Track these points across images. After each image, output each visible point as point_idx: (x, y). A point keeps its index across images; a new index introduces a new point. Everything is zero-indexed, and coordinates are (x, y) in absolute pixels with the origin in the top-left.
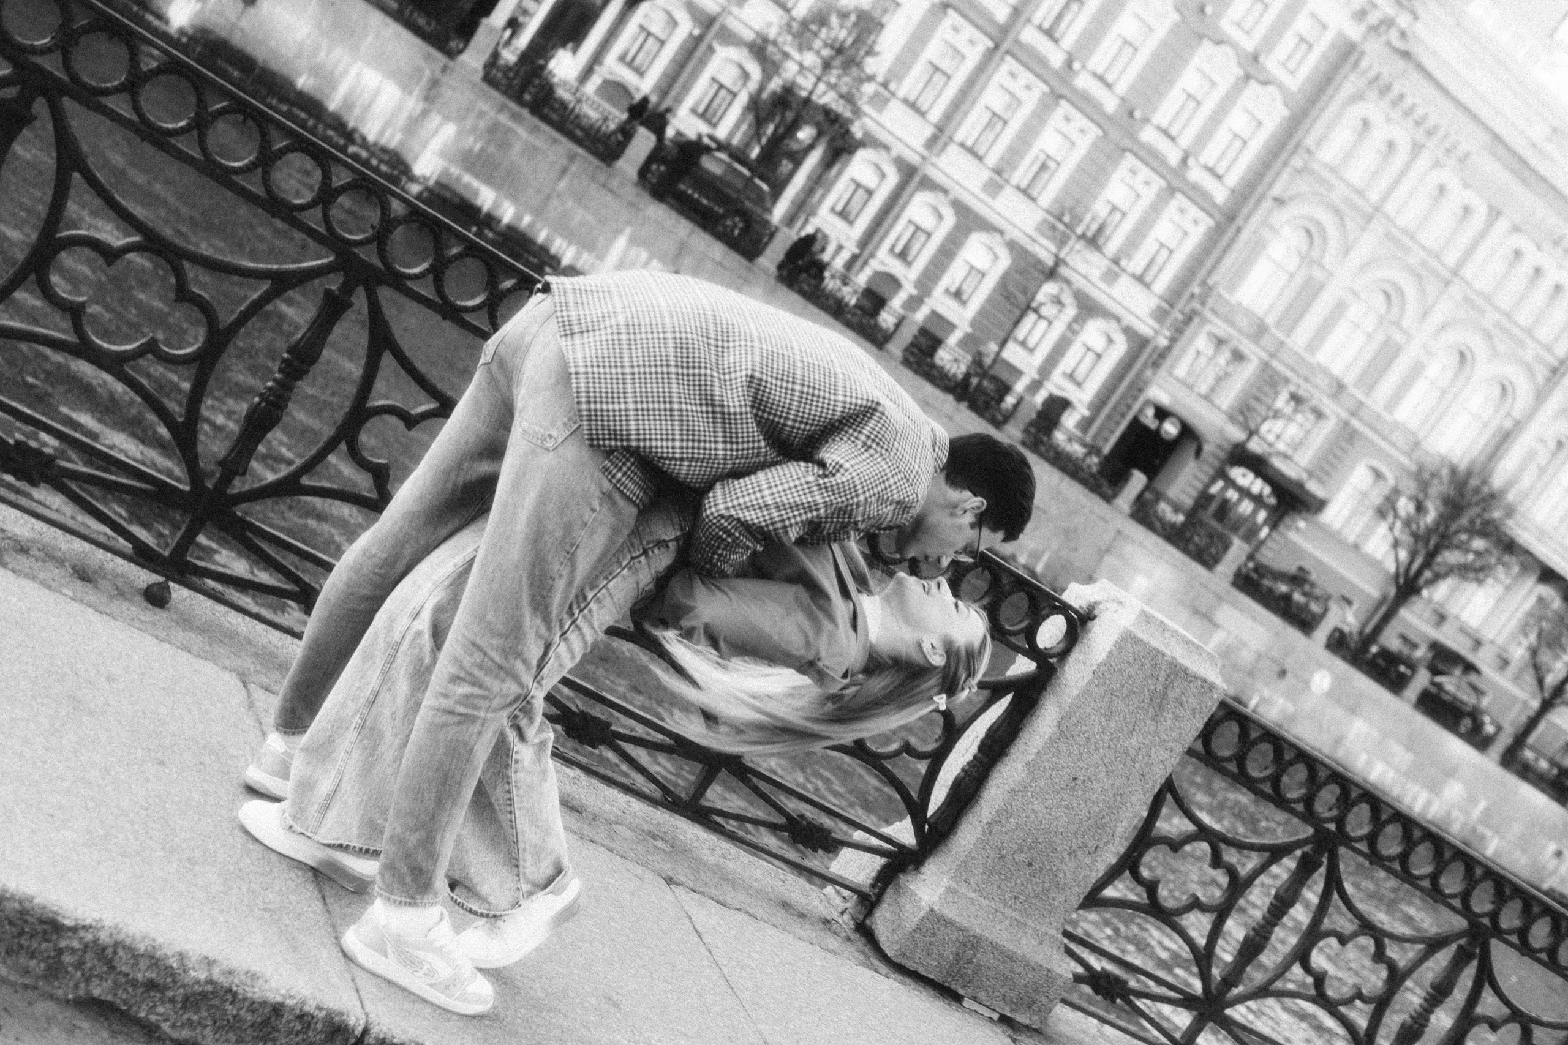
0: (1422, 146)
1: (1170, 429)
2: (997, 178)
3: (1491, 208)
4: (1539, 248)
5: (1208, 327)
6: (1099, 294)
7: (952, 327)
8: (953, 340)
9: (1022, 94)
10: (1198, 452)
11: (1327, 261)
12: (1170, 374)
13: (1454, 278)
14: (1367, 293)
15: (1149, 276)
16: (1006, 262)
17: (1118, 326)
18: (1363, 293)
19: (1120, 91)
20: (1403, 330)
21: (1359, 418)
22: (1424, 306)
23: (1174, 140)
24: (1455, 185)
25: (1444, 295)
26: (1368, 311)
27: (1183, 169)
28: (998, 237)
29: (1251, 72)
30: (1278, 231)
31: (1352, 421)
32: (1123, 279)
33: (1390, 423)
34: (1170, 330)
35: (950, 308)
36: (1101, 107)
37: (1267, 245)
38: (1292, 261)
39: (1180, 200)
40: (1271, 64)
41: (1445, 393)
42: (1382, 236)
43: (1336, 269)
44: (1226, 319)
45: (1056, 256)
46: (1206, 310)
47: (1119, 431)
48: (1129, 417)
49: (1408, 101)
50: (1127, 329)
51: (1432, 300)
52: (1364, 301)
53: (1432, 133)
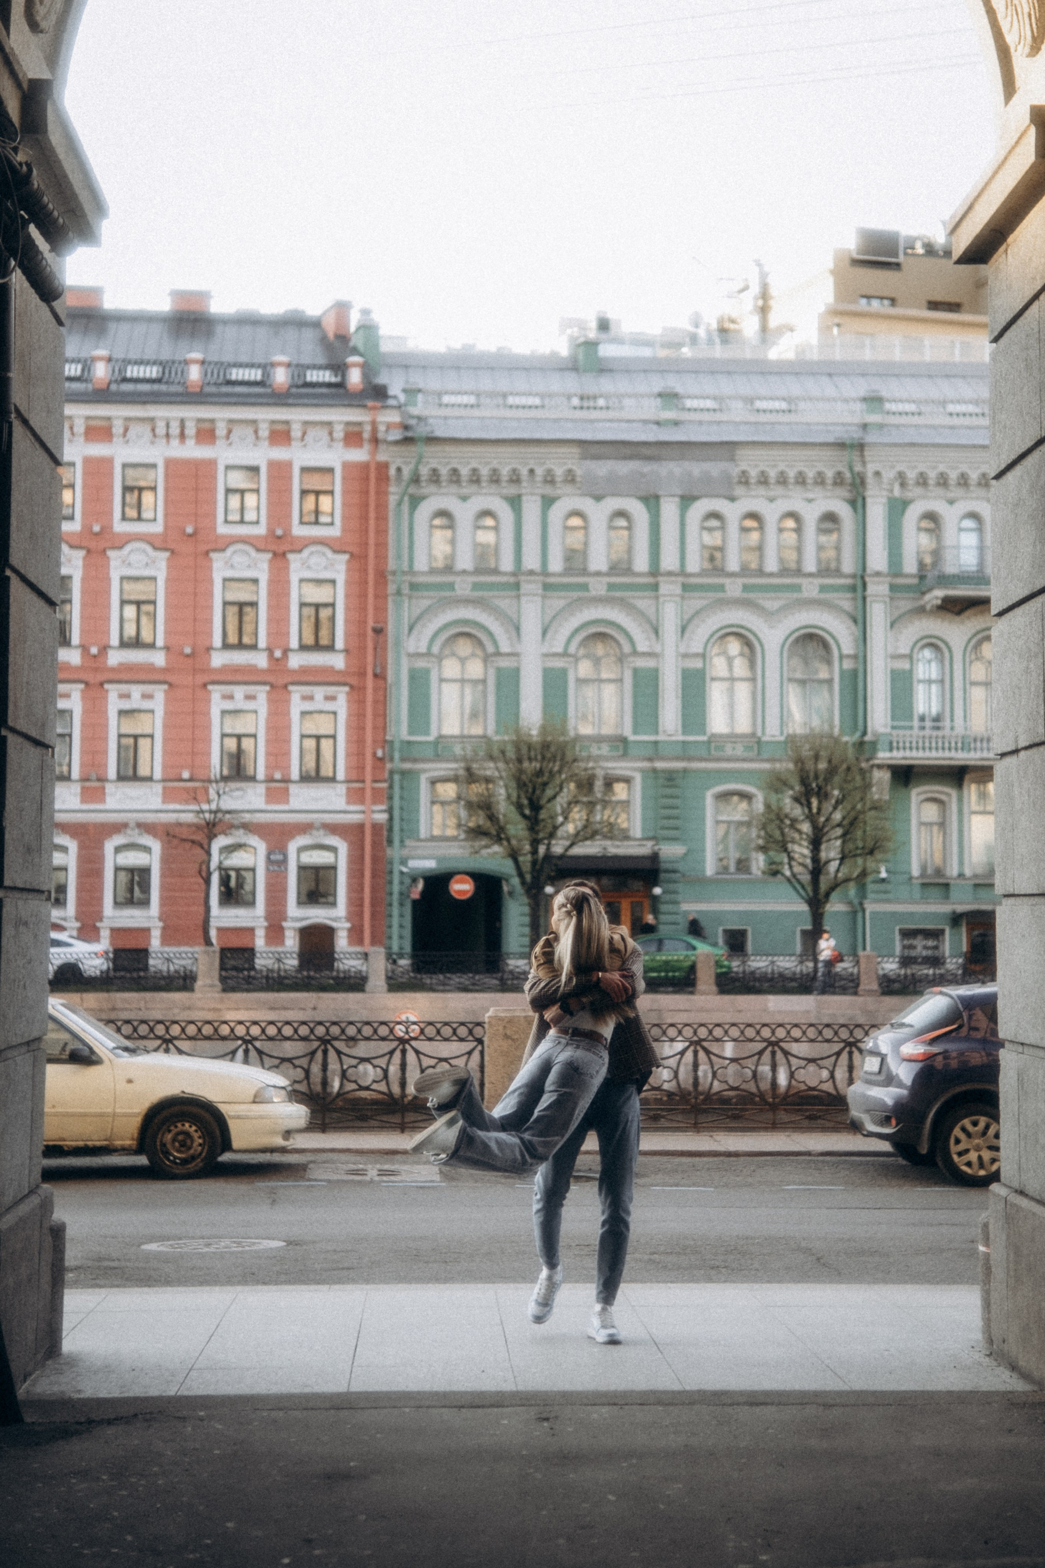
0: (519, 496)
2: (88, 784)
3: (643, 499)
4: (732, 499)
5: (424, 776)
6: (277, 814)
7: (147, 931)
8: (155, 943)
11: (505, 648)
12: (417, 839)
13: (660, 579)
14: (578, 649)
15: (326, 771)
16: (156, 846)
17: (322, 832)
18: (572, 649)
19: (160, 643)
20: (644, 654)
21: (663, 759)
22: (649, 621)
23: (254, 647)
24: (586, 504)
25: (661, 600)
26: (597, 662)
27: (278, 664)
28: (129, 831)
29: (281, 550)
30: (428, 654)
31: (659, 765)
32: (293, 789)
33: (709, 742)
34: (382, 803)
35: (132, 918)
36: (150, 668)
37: (427, 671)
38: (475, 669)
39: (296, 693)
40: (298, 531)
41: (753, 680)
42: (540, 591)
43: (518, 648)
44: (438, 757)
45: (202, 812)
46: (398, 764)
47: (395, 921)
48: (395, 904)
49: (465, 471)
50: (333, 829)
51: (651, 612)
52: (587, 656)
53: (515, 479)
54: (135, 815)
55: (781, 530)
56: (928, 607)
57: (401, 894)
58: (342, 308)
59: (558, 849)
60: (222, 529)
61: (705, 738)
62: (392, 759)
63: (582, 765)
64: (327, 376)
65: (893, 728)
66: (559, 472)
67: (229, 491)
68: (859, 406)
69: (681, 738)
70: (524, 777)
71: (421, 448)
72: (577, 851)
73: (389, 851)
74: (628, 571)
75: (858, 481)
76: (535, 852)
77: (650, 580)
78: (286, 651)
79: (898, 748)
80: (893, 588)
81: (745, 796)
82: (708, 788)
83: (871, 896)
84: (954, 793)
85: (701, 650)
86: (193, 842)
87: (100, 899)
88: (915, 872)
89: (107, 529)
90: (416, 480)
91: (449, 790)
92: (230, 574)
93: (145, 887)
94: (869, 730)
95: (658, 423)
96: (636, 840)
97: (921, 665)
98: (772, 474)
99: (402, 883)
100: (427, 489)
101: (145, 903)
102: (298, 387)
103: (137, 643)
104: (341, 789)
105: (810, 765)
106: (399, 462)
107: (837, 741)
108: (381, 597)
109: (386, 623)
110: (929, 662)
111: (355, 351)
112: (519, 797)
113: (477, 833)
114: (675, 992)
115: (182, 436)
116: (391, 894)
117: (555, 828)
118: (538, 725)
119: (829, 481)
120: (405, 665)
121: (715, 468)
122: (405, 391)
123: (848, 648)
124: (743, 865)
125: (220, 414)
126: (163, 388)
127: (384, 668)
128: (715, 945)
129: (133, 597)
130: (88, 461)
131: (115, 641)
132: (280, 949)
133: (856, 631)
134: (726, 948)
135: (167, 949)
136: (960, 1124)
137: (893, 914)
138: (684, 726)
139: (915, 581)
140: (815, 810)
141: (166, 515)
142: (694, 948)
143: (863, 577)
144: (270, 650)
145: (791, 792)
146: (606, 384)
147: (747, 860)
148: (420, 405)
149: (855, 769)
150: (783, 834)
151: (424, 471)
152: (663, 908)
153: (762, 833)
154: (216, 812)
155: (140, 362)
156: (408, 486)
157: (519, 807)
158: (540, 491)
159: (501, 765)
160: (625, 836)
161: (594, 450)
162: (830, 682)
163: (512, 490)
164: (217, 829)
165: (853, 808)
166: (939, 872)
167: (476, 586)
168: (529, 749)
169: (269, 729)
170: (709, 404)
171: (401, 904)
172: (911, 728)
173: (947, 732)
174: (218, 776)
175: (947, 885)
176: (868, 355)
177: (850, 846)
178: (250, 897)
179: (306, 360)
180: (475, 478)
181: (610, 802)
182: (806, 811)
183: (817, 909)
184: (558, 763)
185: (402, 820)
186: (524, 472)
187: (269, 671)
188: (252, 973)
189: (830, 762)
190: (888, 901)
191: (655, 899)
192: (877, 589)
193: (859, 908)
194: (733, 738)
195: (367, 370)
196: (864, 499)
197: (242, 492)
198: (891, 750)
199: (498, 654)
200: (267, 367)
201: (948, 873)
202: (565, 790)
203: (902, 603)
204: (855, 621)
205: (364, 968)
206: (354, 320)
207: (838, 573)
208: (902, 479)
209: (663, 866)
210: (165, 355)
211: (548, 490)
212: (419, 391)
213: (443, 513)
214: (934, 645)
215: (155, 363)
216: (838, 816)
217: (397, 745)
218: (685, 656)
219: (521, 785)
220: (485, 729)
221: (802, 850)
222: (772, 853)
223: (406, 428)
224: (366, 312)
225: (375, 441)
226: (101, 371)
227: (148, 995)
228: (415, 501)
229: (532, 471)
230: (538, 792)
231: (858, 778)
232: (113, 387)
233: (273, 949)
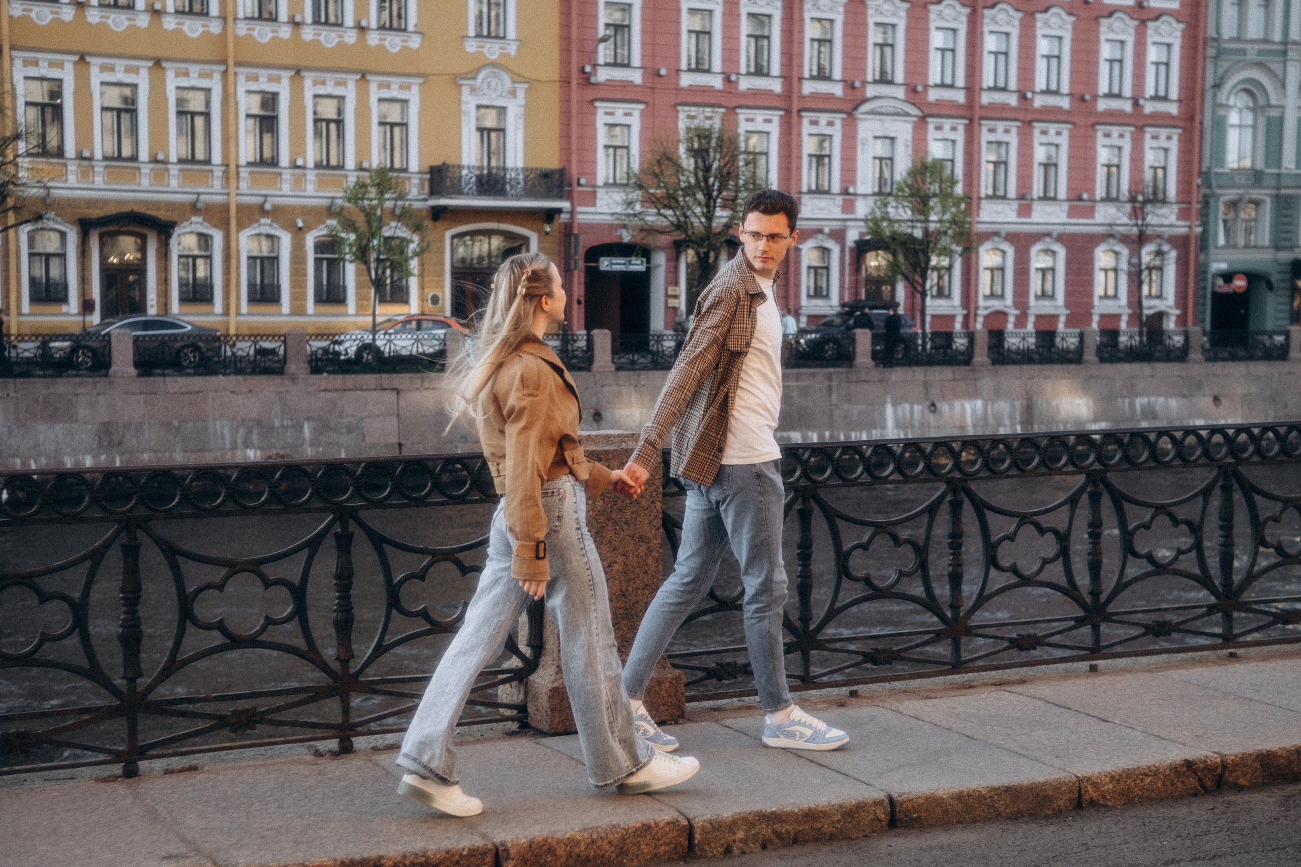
1: (1240, 283)
2: (1022, 202)
5: (1222, 199)
7: (1055, 317)
8: (1061, 327)
9: (1005, 138)
10: (1270, 286)
11: (1273, 102)
12: (1216, 247)
16: (1062, 252)
17: (1161, 241)
19: (1064, 90)
23: (1120, 96)
27: (1138, 109)
28: (1047, 240)
29: (1143, 18)
30: (1229, 105)
32: (1147, 208)
34: (1200, 220)
36: (1059, 110)
37: (1225, 119)
38: (1249, 117)
39: (1149, 131)
40: (1153, 3)
42: (1298, 58)
43: (1284, 102)
44: (1230, 185)
46: (1214, 190)
47: (1208, 309)
50: (1166, 239)
60: (1106, 1)
62: (1209, 187)
73: (1202, 256)
78: (1143, 100)
92: (1110, 37)
99: (1211, 280)
104: (1174, 208)
108: (1203, 59)
109: (1204, 79)
116: (1204, 288)
118: (1292, 161)
120: (1216, 113)
127: (1202, 114)
144: (1135, 99)
164: (1098, 239)
169: (1130, 161)
174: (1098, 198)
187: (1133, 115)
199: (1269, 106)
217: (1213, 175)
220: (1254, 163)
233: (1130, 329)
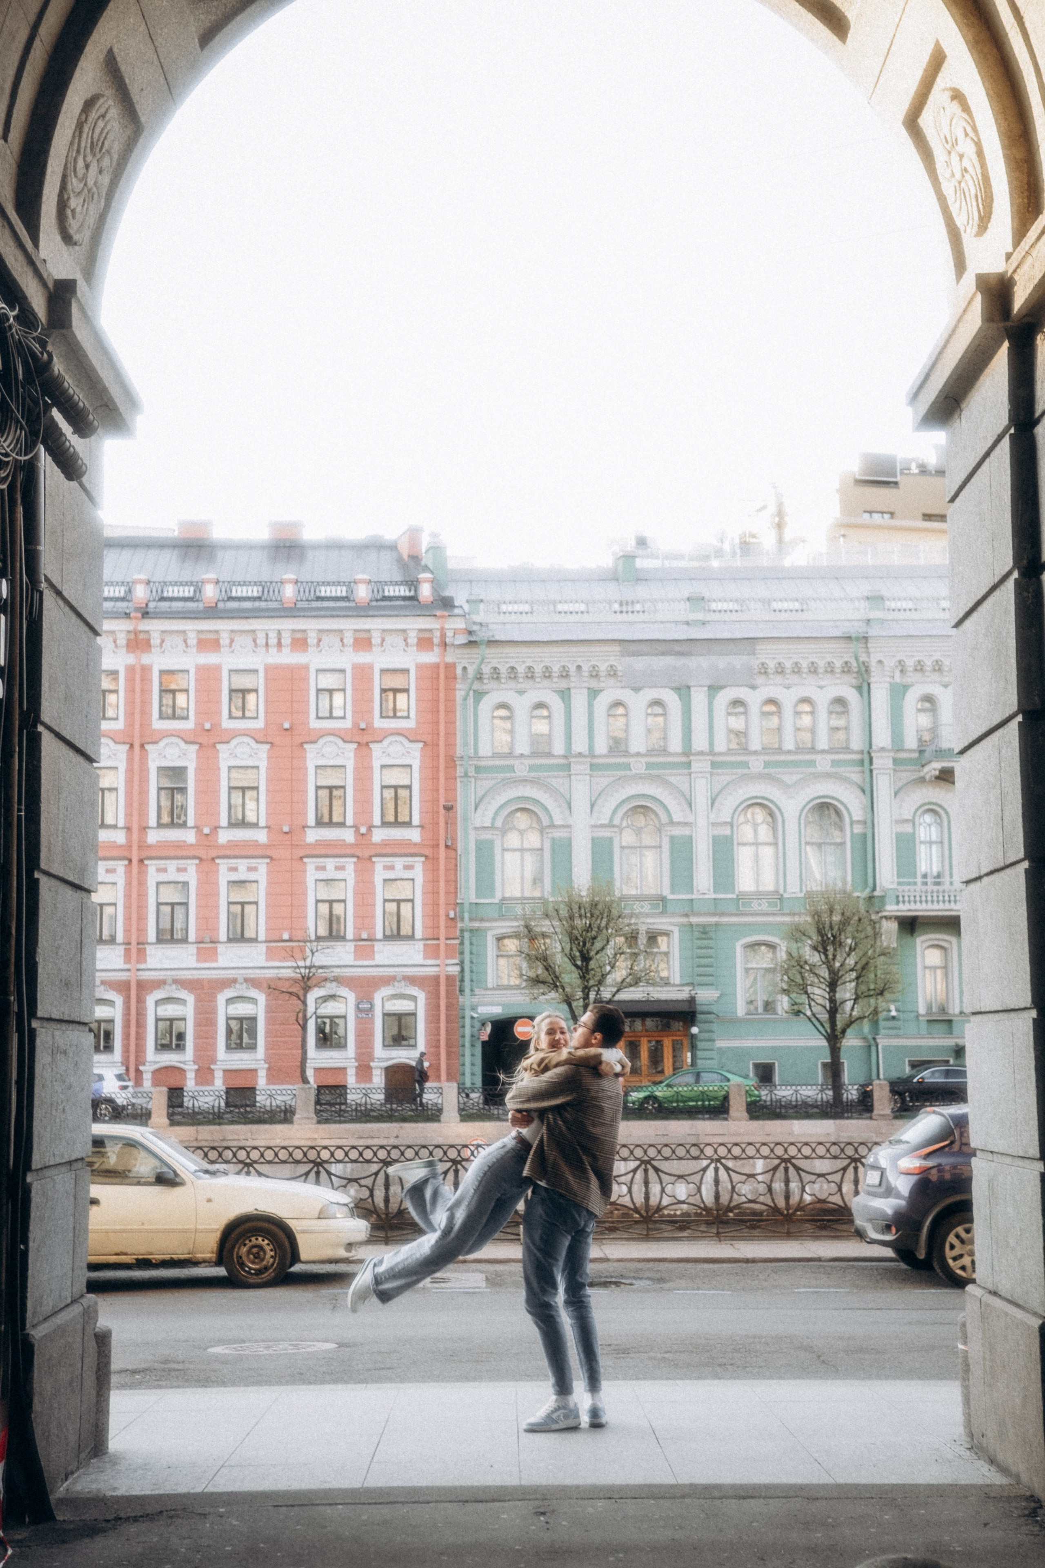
0: (569, 690)
1: (524, 1029)
2: (202, 945)
3: (677, 689)
4: (753, 687)
6: (364, 969)
7: (254, 1071)
8: (262, 1082)
9: (181, 877)
11: (558, 821)
12: (485, 988)
13: (691, 758)
14: (622, 819)
15: (405, 930)
16: (261, 998)
17: (403, 983)
18: (616, 821)
19: (262, 823)
20: (679, 823)
21: (699, 914)
22: (683, 795)
23: (342, 825)
24: (625, 695)
25: (693, 775)
26: (638, 831)
27: (363, 838)
28: (238, 986)
29: (364, 740)
30: (493, 827)
31: (694, 920)
32: (378, 946)
33: (738, 899)
34: (453, 958)
35: (241, 1060)
36: (255, 844)
37: (491, 843)
38: (533, 839)
39: (379, 863)
40: (379, 723)
41: (776, 844)
42: (588, 771)
43: (570, 822)
44: (502, 917)
45: (298, 967)
46: (467, 924)
47: (468, 1059)
48: (467, 1045)
49: (521, 669)
50: (412, 980)
51: (685, 787)
52: (628, 826)
53: (565, 674)
54: (243, 971)
55: (797, 714)
56: (928, 777)
57: (472, 1036)
58: (414, 534)
59: (606, 994)
60: (314, 724)
61: (734, 896)
62: (462, 919)
63: (626, 921)
64: (403, 591)
65: (899, 884)
66: (603, 668)
67: (319, 691)
68: (863, 604)
69: (714, 896)
70: (575, 932)
71: (484, 650)
72: (624, 996)
73: (461, 999)
74: (664, 751)
75: (863, 669)
76: (586, 997)
77: (684, 759)
78: (370, 828)
79: (904, 902)
80: (895, 761)
81: (772, 947)
82: (738, 940)
83: (882, 1032)
84: (954, 940)
85: (729, 820)
86: (291, 993)
87: (214, 1047)
88: (922, 1010)
89: (216, 726)
90: (479, 677)
91: (512, 945)
92: (321, 762)
93: (253, 1034)
94: (878, 888)
95: (687, 623)
96: (674, 985)
97: (922, 828)
98: (788, 664)
99: (472, 1027)
100: (489, 685)
101: (253, 1047)
102: (377, 600)
103: (243, 824)
104: (420, 945)
105: (825, 918)
106: (464, 663)
107: (850, 896)
108: (451, 779)
109: (456, 801)
110: (930, 825)
111: (426, 569)
112: (571, 949)
113: (537, 981)
114: (710, 1119)
115: (279, 644)
116: (463, 1036)
117: (604, 976)
118: (586, 887)
119: (838, 670)
120: (472, 836)
121: (738, 661)
122: (467, 601)
123: (858, 815)
124: (769, 1006)
125: (311, 626)
126: (263, 605)
127: (454, 839)
128: (746, 1077)
129: (240, 785)
130: (199, 668)
131: (224, 821)
132: (368, 1086)
133: (865, 800)
134: (756, 1079)
135: (271, 1087)
136: (954, 1232)
137: (903, 1047)
138: (716, 885)
139: (917, 755)
140: (830, 957)
141: (266, 713)
142: (728, 1080)
143: (869, 753)
144: (356, 827)
145: (809, 942)
146: (642, 591)
147: (774, 1002)
148: (482, 613)
149: (865, 921)
150: (803, 978)
151: (486, 670)
152: (700, 1045)
153: (786, 978)
154: (310, 968)
155: (244, 584)
156: (472, 683)
157: (572, 959)
158: (586, 685)
159: (556, 923)
160: (666, 982)
161: (633, 648)
162: (843, 844)
163: (563, 684)
164: (311, 983)
165: (865, 954)
166: (943, 1010)
167: (532, 768)
168: (580, 908)
169: (356, 894)
170: (731, 606)
171: (473, 1046)
172: (915, 884)
173: (947, 886)
174: (313, 937)
175: (950, 1021)
176: (870, 560)
177: (863, 988)
178: (342, 1041)
179: (385, 577)
180: (530, 675)
181: (652, 953)
182: (823, 957)
183: (835, 1043)
184: (605, 920)
185: (472, 972)
186: (573, 669)
187: (356, 845)
188: (343, 1107)
189: (843, 914)
190: (898, 1036)
191: (693, 1036)
192: (882, 762)
193: (872, 1042)
194: (759, 895)
195: (435, 583)
196: (869, 684)
197: (331, 692)
198: (898, 903)
199: (553, 826)
200: (350, 585)
201: (951, 1011)
202: (612, 943)
203: (904, 774)
204: (864, 791)
205: (440, 1101)
206: (425, 542)
207: (847, 749)
208: (902, 667)
209: (699, 1008)
210: (265, 577)
211: (594, 684)
212: (482, 601)
213: (504, 706)
214: (933, 810)
215: (255, 584)
216: (851, 961)
217: (466, 906)
218: (714, 824)
219: (573, 939)
220: (543, 892)
221: (819, 993)
222: (793, 995)
223: (470, 633)
224: (434, 535)
225: (444, 645)
226: (210, 592)
227: (255, 1127)
228: (479, 695)
229: (579, 667)
230: (588, 945)
231: (869, 928)
232: (221, 605)
233: (363, 1086)
